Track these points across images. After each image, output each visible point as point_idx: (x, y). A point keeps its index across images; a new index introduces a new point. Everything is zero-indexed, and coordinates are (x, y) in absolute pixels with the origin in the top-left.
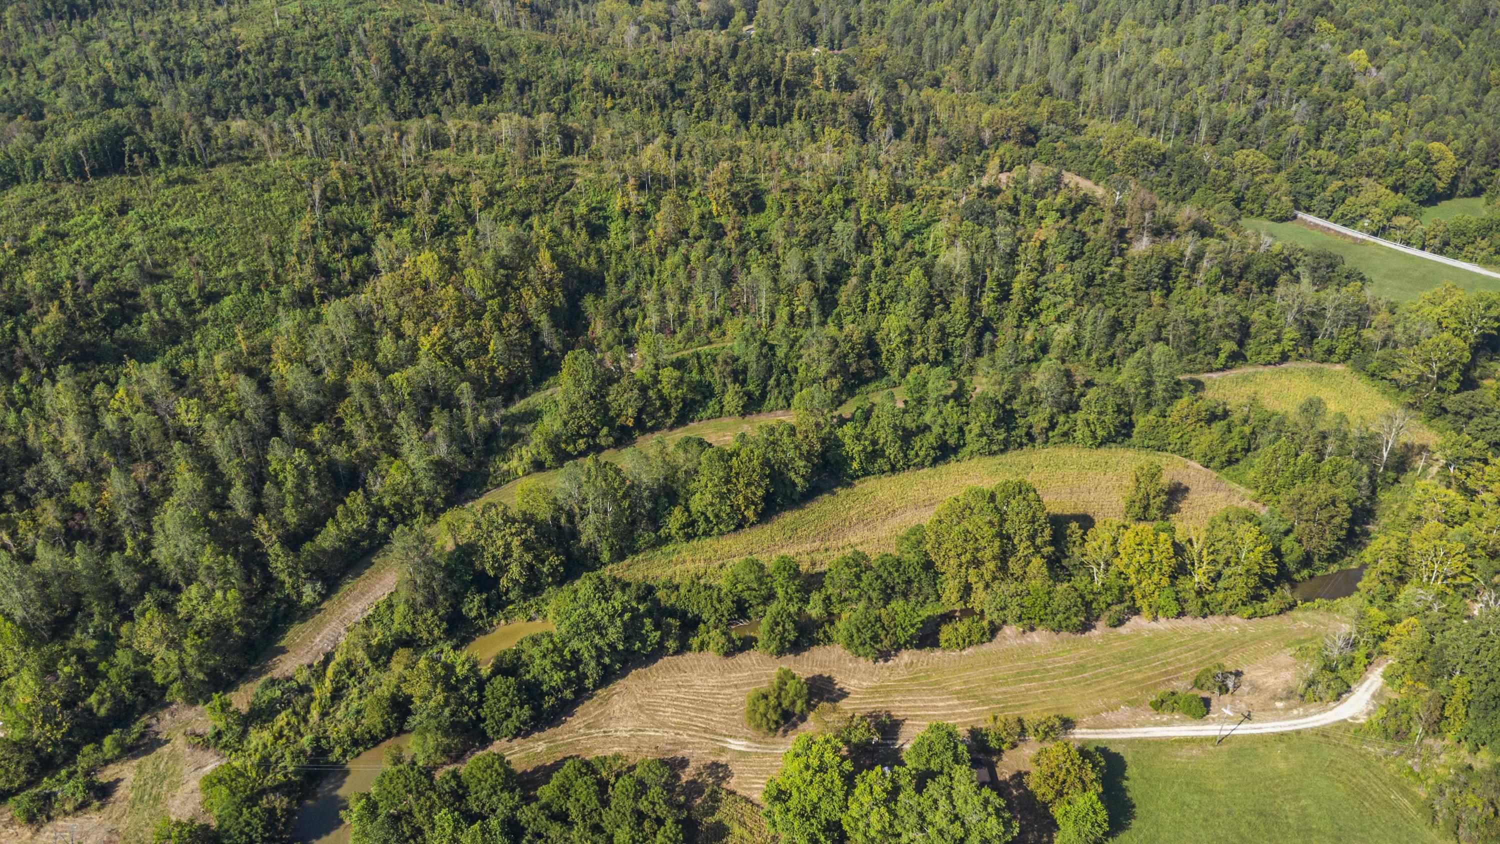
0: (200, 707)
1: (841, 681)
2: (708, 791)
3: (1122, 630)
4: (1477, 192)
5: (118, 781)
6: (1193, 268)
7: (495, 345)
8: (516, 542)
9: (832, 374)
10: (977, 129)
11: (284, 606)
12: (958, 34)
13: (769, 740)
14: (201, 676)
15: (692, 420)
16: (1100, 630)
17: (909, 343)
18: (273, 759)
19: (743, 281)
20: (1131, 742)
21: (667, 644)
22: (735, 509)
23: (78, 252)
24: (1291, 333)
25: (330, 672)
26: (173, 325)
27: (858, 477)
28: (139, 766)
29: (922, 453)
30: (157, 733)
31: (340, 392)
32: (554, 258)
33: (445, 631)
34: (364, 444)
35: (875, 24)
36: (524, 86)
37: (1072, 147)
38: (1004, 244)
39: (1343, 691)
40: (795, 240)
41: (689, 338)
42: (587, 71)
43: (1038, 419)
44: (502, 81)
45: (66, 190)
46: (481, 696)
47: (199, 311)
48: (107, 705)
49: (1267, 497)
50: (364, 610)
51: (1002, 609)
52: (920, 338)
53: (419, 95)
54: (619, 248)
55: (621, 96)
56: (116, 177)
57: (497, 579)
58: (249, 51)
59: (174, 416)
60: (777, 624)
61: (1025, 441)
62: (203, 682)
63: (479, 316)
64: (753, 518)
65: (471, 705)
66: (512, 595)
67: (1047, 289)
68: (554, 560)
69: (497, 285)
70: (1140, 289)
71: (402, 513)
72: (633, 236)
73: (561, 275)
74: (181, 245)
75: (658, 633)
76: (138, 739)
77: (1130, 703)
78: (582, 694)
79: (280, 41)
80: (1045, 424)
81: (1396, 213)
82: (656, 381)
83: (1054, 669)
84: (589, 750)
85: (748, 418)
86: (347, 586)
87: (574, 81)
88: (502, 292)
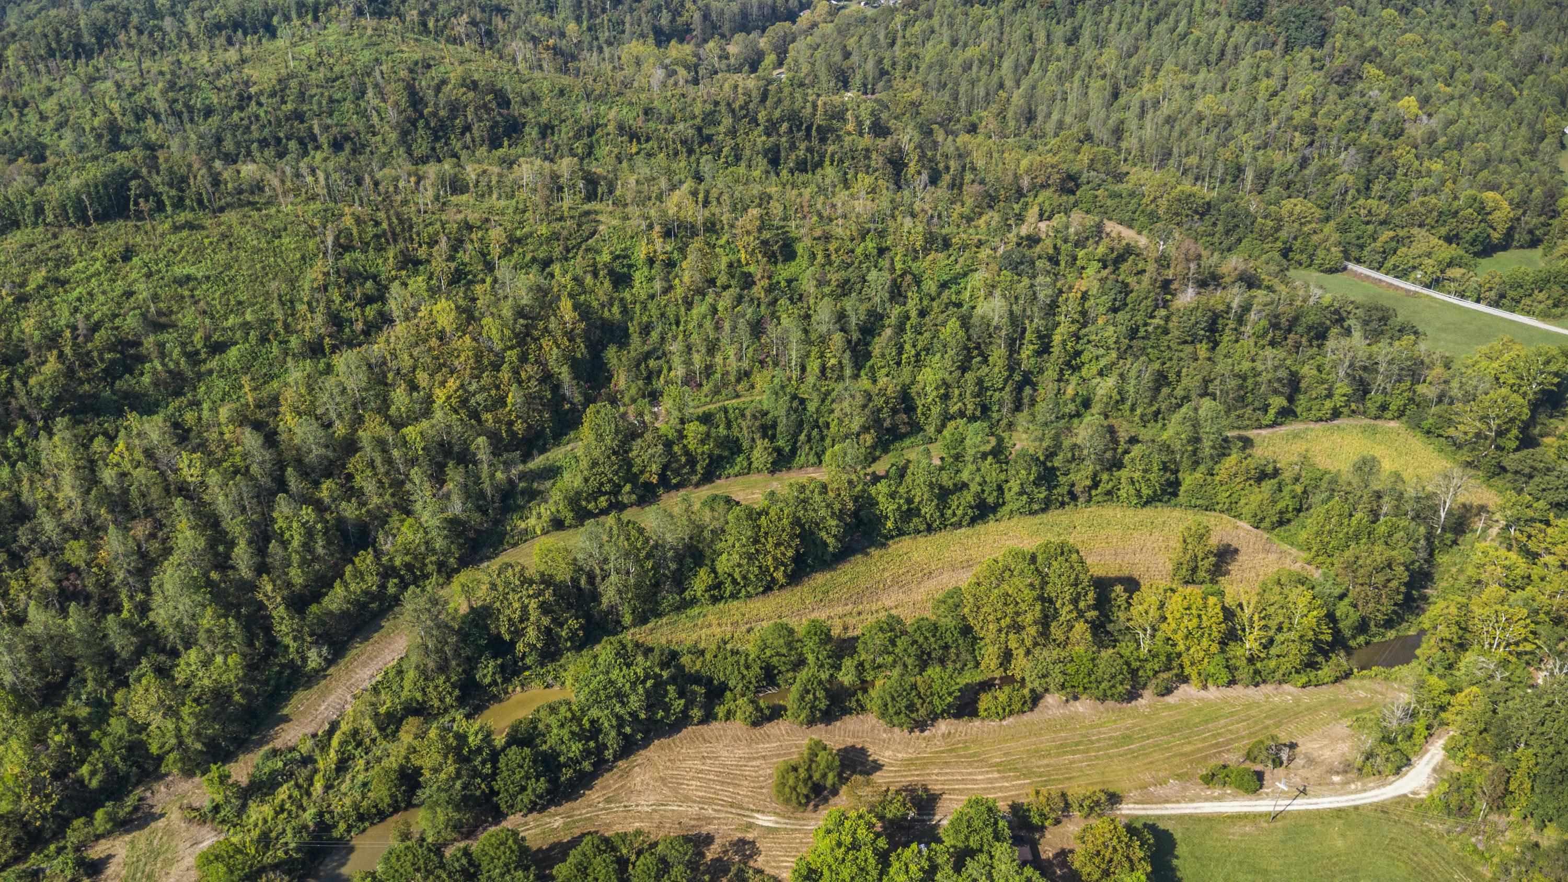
0: (197, 779)
1: (875, 753)
2: (734, 869)
3: (1170, 699)
4: (1534, 243)
5: (110, 857)
6: (1240, 320)
7: (514, 397)
8: (533, 604)
9: (865, 429)
10: (1016, 177)
11: (287, 672)
12: (995, 79)
13: (799, 815)
14: (199, 746)
15: (719, 477)
16: (1147, 699)
17: (946, 397)
18: (273, 835)
19: (775, 330)
20: (1181, 818)
21: (691, 713)
22: (764, 570)
23: (79, 299)
24: (1343, 388)
25: (335, 742)
26: (177, 375)
27: (892, 537)
28: (132, 842)
29: (959, 512)
30: (152, 807)
31: (350, 446)
32: (576, 307)
33: (458, 699)
34: (376, 500)
35: (909, 69)
36: (546, 130)
37: (1114, 195)
38: (1044, 295)
39: (1403, 764)
40: (827, 290)
41: (716, 392)
42: (612, 115)
43: (1081, 477)
44: (524, 124)
45: (68, 235)
46: (495, 767)
47: (204, 361)
48: (99, 777)
49: (1320, 559)
50: (373, 676)
51: (1044, 676)
52: (957, 392)
53: (437, 139)
54: (643, 297)
55: (647, 141)
56: (120, 222)
57: (513, 643)
58: (261, 93)
59: (176, 471)
60: (808, 692)
61: (1066, 499)
62: (201, 752)
63: (497, 367)
64: (782, 580)
65: (484, 778)
66: (528, 661)
67: (1089, 342)
68: (573, 623)
70: (1185, 342)
71: (413, 573)
72: (658, 285)
73: (583, 326)
74: (186, 293)
75: (682, 701)
76: (131, 813)
77: (1179, 777)
78: (601, 766)
79: (293, 83)
80: (1088, 483)
81: (1450, 264)
82: (681, 436)
83: (1098, 741)
84: (609, 825)
85: (777, 475)
86: (354, 651)
87: (598, 125)
88: (522, 343)
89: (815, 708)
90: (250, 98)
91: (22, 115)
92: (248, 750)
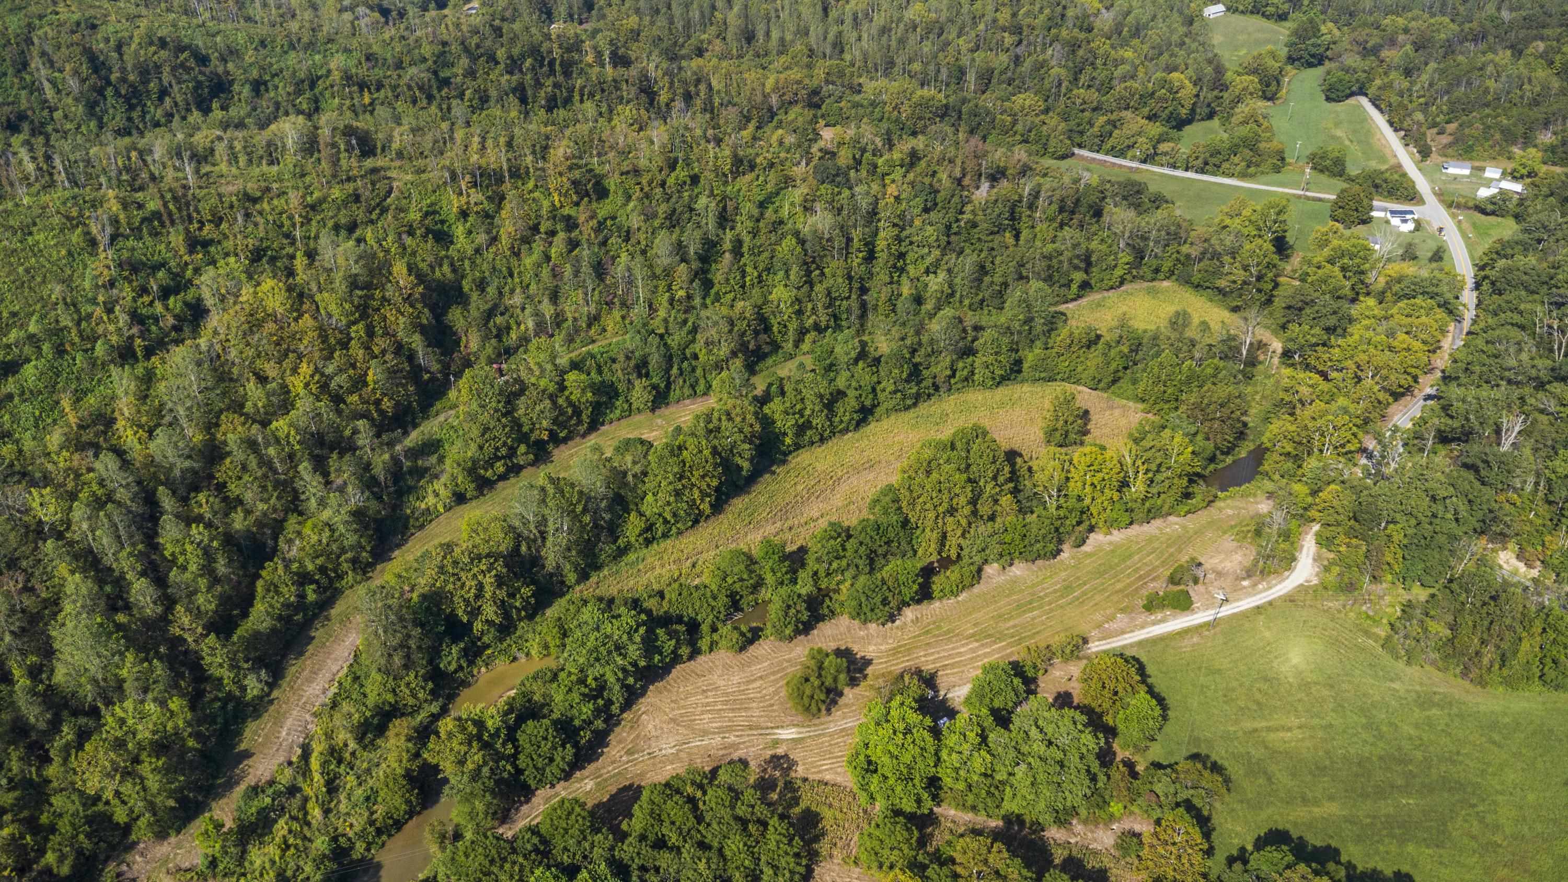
0: (173, 839)
1: (862, 650)
2: (781, 784)
3: (1084, 548)
4: (1210, 116)
6: (1032, 206)
7: (375, 374)
8: (488, 580)
9: (734, 354)
10: (766, 96)
11: (230, 706)
12: (707, 1)
13: (817, 721)
14: (171, 803)
15: (603, 424)
16: (1067, 553)
18: (289, 873)
19: (619, 269)
20: (1140, 643)
21: (680, 652)
22: (692, 504)
24: (1125, 258)
25: (315, 764)
27: (790, 452)
29: (846, 419)
30: (134, 880)
31: (213, 453)
32: (409, 271)
33: (432, 692)
34: (262, 506)
37: (857, 105)
39: (1290, 561)
40: (657, 223)
41: (570, 340)
42: (337, 62)
43: (940, 368)
44: (231, 83)
46: (516, 747)
48: (68, 863)
49: (1158, 407)
50: (324, 691)
51: (983, 550)
52: (810, 306)
53: (132, 108)
54: (470, 252)
55: (378, 90)
57: (470, 623)
59: (27, 511)
60: (789, 607)
61: (932, 391)
62: (172, 808)
63: (345, 345)
64: (708, 511)
65: (507, 758)
66: (485, 639)
67: (911, 243)
68: (526, 591)
69: (357, 308)
70: (992, 233)
71: (328, 576)
72: (481, 238)
73: (421, 289)
75: (673, 642)
77: (1122, 611)
78: (612, 721)
80: (948, 372)
81: (1158, 142)
82: (562, 387)
83: (1046, 595)
84: (642, 775)
85: (657, 412)
86: (293, 669)
87: (319, 78)
88: (364, 316)
89: (798, 621)
92: (219, 796)
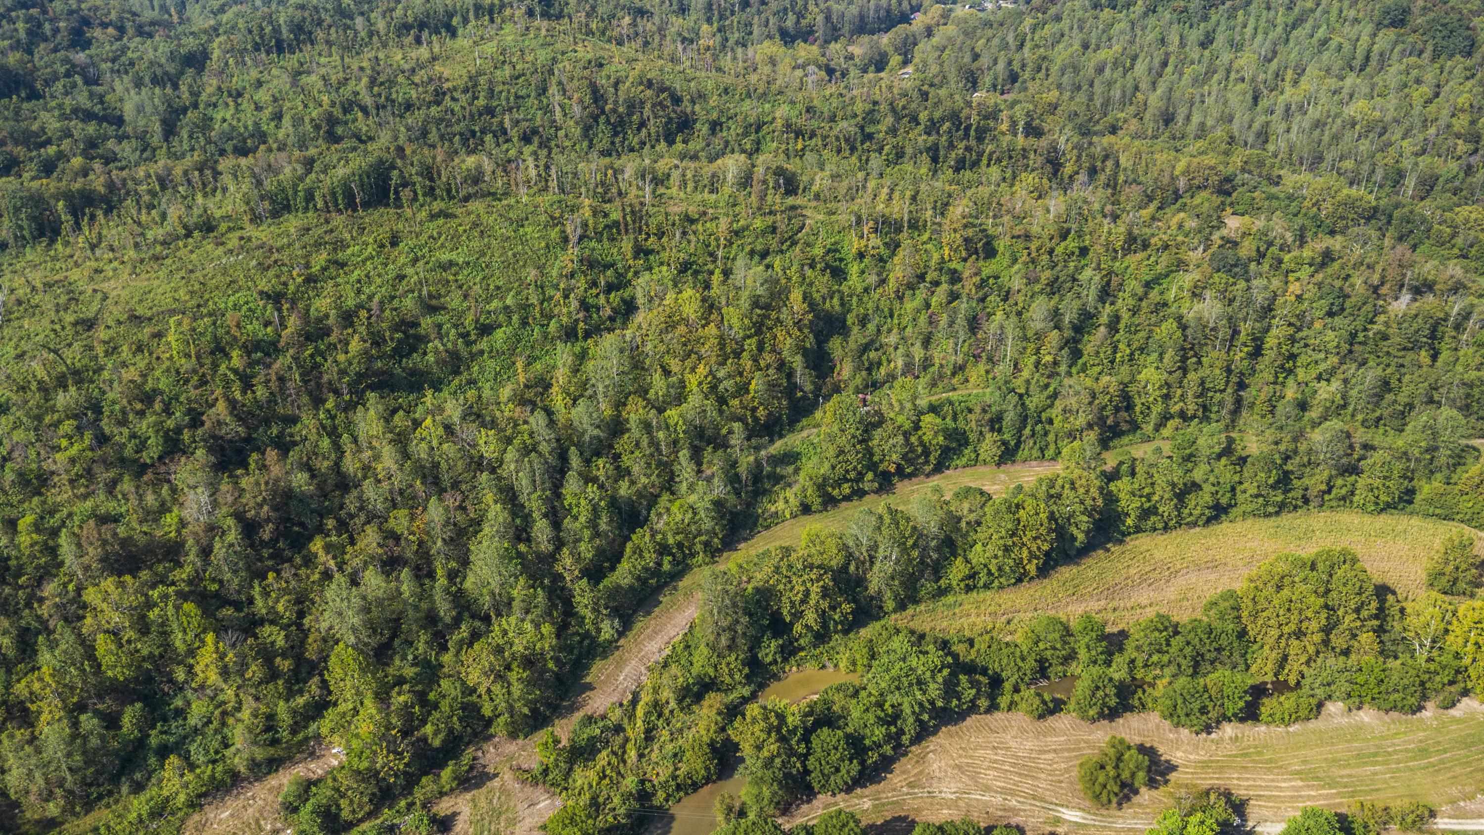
0: (520, 741)
1: (1166, 753)
3: (1452, 712)
5: (455, 814)
6: (1458, 327)
7: (757, 384)
8: (815, 589)
9: (1090, 426)
10: (1173, 178)
11: (586, 643)
12: (1130, 84)
13: (1105, 812)
14: (526, 711)
15: (948, 468)
16: (1429, 712)
17: (1167, 397)
18: (601, 800)
19: (992, 327)
21: (978, 702)
22: (1019, 563)
23: (359, 281)
25: (640, 712)
26: (455, 355)
27: (1129, 534)
28: (473, 800)
29: (1196, 512)
30: (485, 766)
31: (617, 427)
32: (806, 297)
33: (747, 677)
34: (644, 480)
35: (1039, 69)
36: (715, 126)
37: (1271, 197)
38: (1260, 298)
40: (1037, 288)
41: (933, 384)
42: (783, 111)
43: (1315, 481)
44: (695, 121)
45: (338, 220)
46: (809, 749)
47: (475, 342)
48: (441, 737)
50: (660, 650)
51: (1329, 685)
52: (1179, 392)
53: (616, 134)
54: (859, 290)
55: (811, 138)
56: (382, 210)
57: (792, 624)
58: (455, 89)
59: (474, 446)
60: (1098, 688)
61: (1300, 503)
62: (527, 717)
63: (737, 355)
64: (1033, 573)
65: (799, 757)
66: (802, 642)
68: (847, 607)
69: (754, 324)
70: (1404, 349)
71: (683, 552)
72: (872, 279)
73: (810, 316)
74: (451, 278)
75: (974, 691)
76: (467, 772)
78: (900, 751)
79: (482, 80)
80: (1324, 487)
82: (917, 427)
83: (1395, 752)
84: (918, 810)
85: (1003, 467)
86: (640, 624)
87: (764, 123)
88: (758, 332)
89: (1104, 704)
90: (444, 94)
91: (238, 105)
92: (561, 716)
